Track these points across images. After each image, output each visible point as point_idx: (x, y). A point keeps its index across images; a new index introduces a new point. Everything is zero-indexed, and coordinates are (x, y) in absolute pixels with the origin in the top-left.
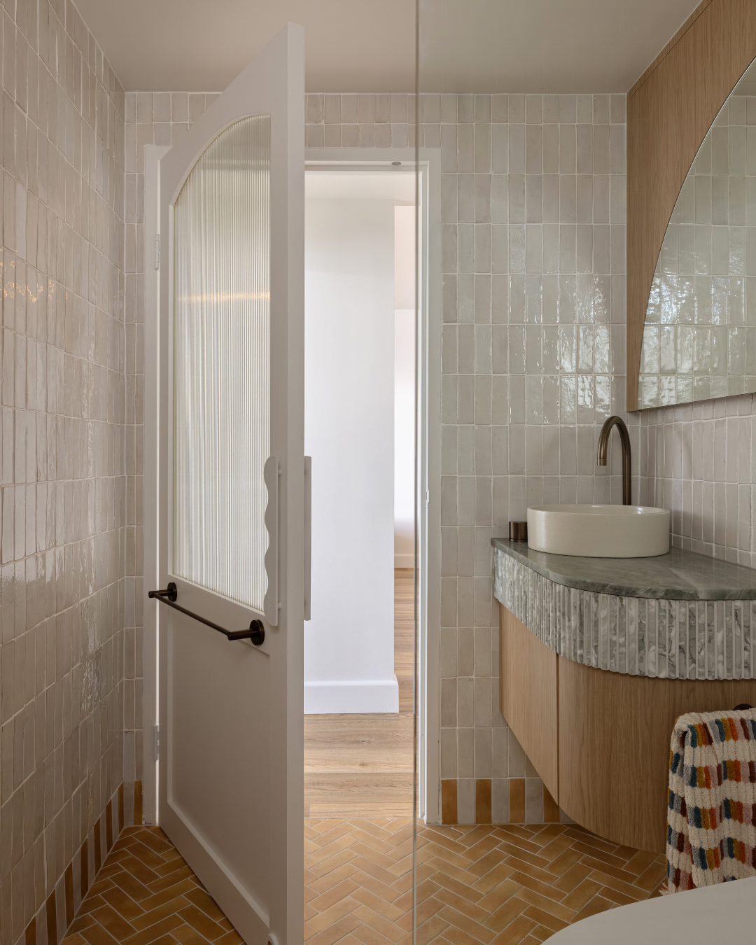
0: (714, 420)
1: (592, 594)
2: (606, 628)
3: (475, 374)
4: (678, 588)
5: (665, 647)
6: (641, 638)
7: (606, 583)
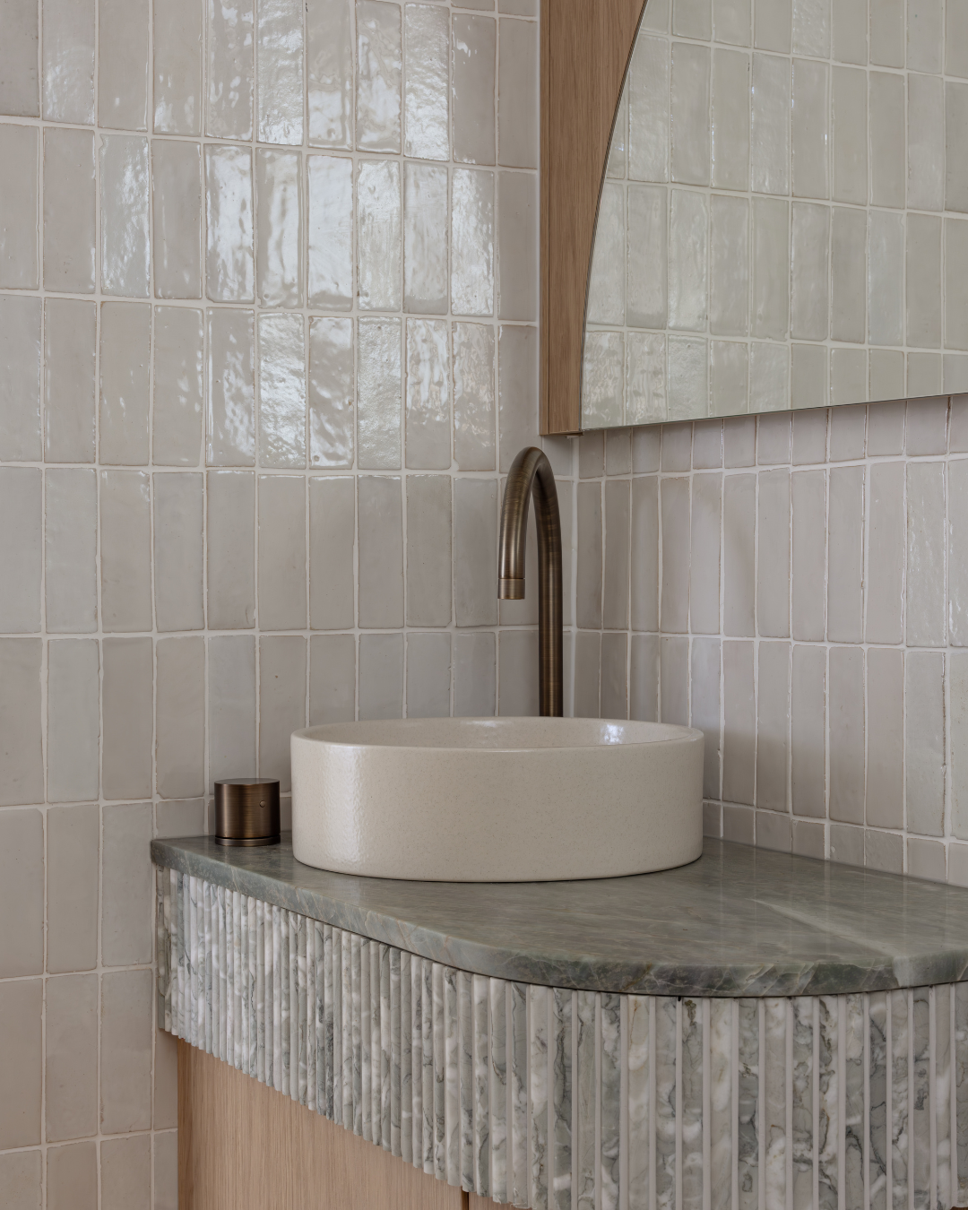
0: (828, 466)
1: (596, 999)
2: (644, 1098)
3: (98, 298)
4: (846, 959)
5: (811, 1137)
6: (746, 1118)
7: (645, 962)
